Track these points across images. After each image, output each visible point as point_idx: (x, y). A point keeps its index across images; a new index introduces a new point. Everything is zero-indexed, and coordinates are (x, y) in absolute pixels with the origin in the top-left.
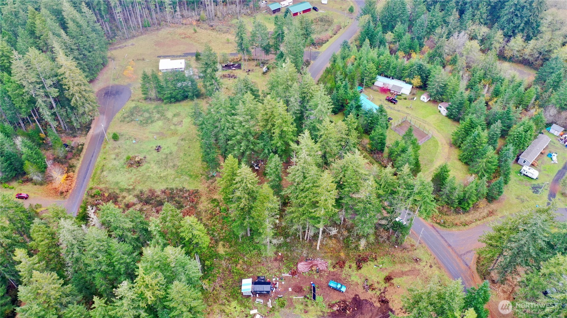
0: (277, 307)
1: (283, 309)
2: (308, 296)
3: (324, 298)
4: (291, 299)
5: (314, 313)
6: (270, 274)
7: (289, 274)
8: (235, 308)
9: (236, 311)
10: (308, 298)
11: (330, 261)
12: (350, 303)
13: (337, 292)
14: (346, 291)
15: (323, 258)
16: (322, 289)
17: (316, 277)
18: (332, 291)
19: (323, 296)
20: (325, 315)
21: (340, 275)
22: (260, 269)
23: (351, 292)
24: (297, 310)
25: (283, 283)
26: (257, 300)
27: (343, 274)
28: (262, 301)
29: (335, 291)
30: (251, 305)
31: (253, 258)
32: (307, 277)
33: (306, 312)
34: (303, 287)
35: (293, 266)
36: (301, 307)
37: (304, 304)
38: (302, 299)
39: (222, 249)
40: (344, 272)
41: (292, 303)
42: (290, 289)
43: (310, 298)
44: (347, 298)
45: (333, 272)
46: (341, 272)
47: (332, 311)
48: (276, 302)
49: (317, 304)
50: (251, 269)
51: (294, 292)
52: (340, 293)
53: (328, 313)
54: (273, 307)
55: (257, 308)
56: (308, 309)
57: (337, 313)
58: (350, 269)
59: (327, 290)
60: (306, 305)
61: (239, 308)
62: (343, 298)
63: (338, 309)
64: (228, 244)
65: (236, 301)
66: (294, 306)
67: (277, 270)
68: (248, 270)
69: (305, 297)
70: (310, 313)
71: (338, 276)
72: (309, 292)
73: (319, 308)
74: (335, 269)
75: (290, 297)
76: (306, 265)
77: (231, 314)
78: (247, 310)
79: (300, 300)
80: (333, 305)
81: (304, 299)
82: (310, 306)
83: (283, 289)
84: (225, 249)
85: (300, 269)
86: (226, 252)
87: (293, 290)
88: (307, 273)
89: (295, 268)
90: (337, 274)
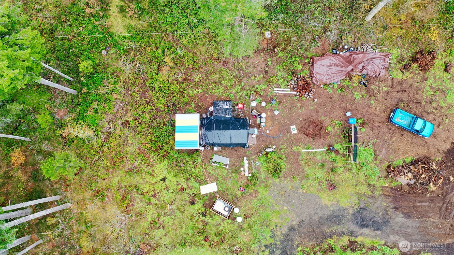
0: (263, 175)
1: (277, 180)
2: (338, 147)
3: (375, 152)
4: (297, 154)
5: (351, 190)
6: (242, 89)
7: (292, 89)
8: (164, 179)
9: (167, 188)
10: (337, 152)
11: (395, 52)
12: (440, 164)
13: (408, 137)
14: (433, 135)
15: (379, 44)
16: (373, 129)
17: (357, 96)
18: (397, 133)
19: (374, 145)
20: (377, 193)
21: (418, 89)
22: (217, 76)
23: (444, 135)
24: (310, 181)
25: (276, 113)
26: (216, 158)
27: (428, 88)
28: (226, 161)
29: (403, 133)
30: (200, 170)
31: (200, 47)
32: (336, 96)
33: (332, 186)
34: (326, 124)
35: (300, 67)
36: (321, 174)
37: (327, 165)
38: (321, 153)
39: (119, 19)
40: (430, 81)
41: (299, 165)
42: (294, 129)
43: (341, 152)
44: (433, 151)
45: (401, 83)
46: (422, 81)
47: (394, 185)
48: (260, 162)
49: (360, 167)
50: (196, 77)
51: (303, 137)
52: (417, 140)
53: (383, 188)
54: (253, 176)
55: (217, 180)
56: (337, 178)
57: (406, 188)
58: (446, 74)
59: (384, 129)
60: (333, 170)
61: (172, 180)
62: (422, 152)
63: (412, 182)
65: (166, 162)
66: (303, 172)
67: (260, 78)
68: (188, 80)
69: (330, 148)
70: (341, 190)
71: (413, 92)
72: (339, 136)
73: (362, 177)
74: (407, 74)
75: (295, 149)
76: (336, 65)
77: (155, 196)
78: (193, 183)
79: (319, 157)
80: (399, 170)
81: (328, 154)
82: (340, 171)
83: (276, 128)
84: (128, 21)
85: (318, 77)
86: (130, 28)
87: (300, 130)
88: (336, 86)
89: (306, 73)
90: (411, 87)
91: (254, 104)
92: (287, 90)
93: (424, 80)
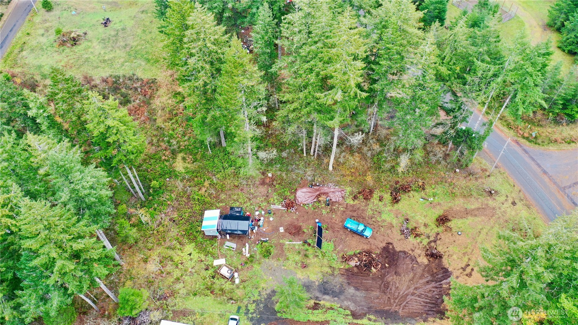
0: (258, 257)
1: (267, 260)
2: (310, 241)
3: (335, 246)
4: (282, 245)
5: (318, 269)
6: (251, 204)
7: (283, 206)
8: (190, 254)
9: (191, 260)
10: (309, 245)
11: (349, 189)
12: (378, 255)
13: (357, 237)
14: (373, 237)
15: (337, 183)
16: (334, 232)
17: (324, 212)
18: (350, 236)
19: (334, 242)
20: (336, 273)
21: (363, 210)
22: (236, 197)
23: (381, 238)
24: (290, 262)
25: (271, 219)
26: (227, 243)
27: (369, 210)
28: (234, 245)
29: (354, 235)
30: (216, 251)
31: (227, 180)
32: (310, 212)
33: (304, 266)
34: (303, 227)
35: (289, 194)
36: (298, 258)
37: (302, 253)
38: (299, 245)
39: (181, 164)
40: (371, 206)
41: (283, 251)
42: (282, 230)
43: (312, 244)
44: (374, 247)
45: (353, 206)
46: (366, 206)
47: (347, 267)
48: (257, 249)
49: (324, 255)
50: (223, 196)
51: (288, 234)
52: (363, 240)
53: (340, 269)
54: (251, 256)
55: (226, 257)
56: (308, 261)
57: (356, 270)
58: (380, 203)
59: (341, 232)
60: (306, 256)
61: (196, 255)
62: (366, 247)
63: (358, 264)
64: (191, 157)
65: (194, 244)
66: (286, 256)
67: (263, 199)
68: (217, 197)
69: (305, 242)
70: (310, 268)
71: (360, 212)
72: (311, 235)
73: (325, 262)
74: (356, 201)
75: (281, 241)
76: (309, 192)
77: (182, 264)
78: (210, 258)
79: (297, 247)
80: (350, 258)
81: (303, 246)
82: (311, 257)
83: (270, 228)
84: (186, 165)
85: (299, 199)
86: (186, 168)
87: (286, 230)
88: (310, 205)
89: (292, 197)
90: (359, 209)
91: (257, 213)
92: (280, 207)
93: (367, 205)
